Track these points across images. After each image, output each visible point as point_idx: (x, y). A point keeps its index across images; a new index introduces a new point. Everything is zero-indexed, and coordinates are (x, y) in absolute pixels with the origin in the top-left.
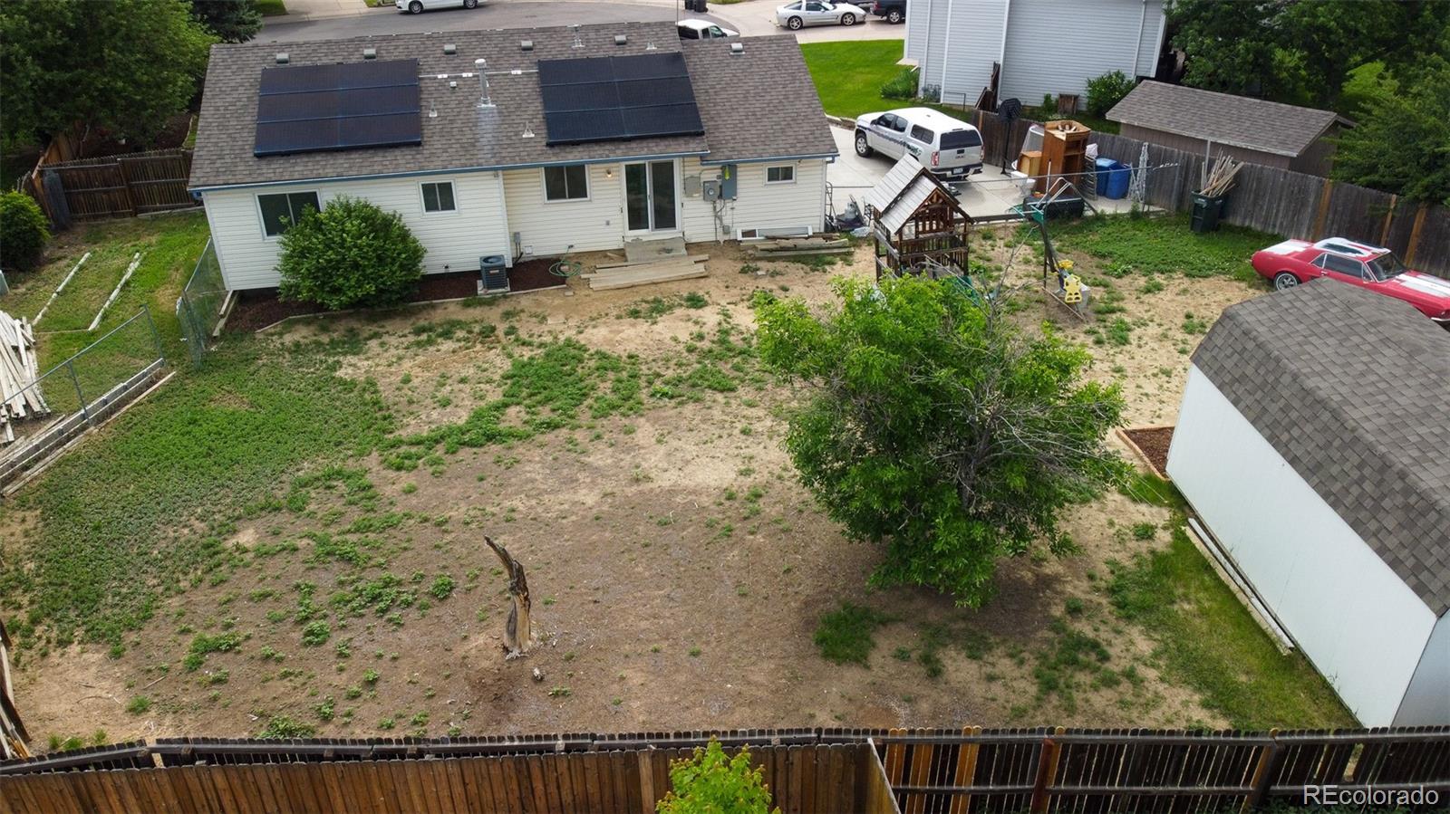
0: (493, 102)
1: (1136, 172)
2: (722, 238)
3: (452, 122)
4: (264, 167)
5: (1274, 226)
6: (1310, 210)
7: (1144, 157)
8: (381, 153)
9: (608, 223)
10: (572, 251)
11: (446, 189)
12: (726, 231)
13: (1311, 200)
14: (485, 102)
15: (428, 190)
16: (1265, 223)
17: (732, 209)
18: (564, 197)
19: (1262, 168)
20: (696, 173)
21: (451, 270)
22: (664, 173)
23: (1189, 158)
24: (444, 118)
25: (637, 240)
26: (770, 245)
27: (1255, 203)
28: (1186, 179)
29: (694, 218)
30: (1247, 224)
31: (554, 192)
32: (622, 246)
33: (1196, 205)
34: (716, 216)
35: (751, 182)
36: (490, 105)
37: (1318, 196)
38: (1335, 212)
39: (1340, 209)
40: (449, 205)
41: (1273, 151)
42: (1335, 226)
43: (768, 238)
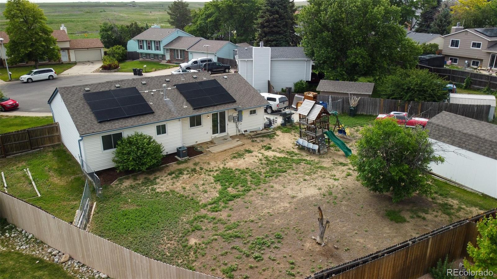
0: (168, 98)
1: (329, 104)
2: (238, 134)
3: (159, 105)
4: (103, 125)
5: (369, 113)
6: (378, 107)
7: (330, 100)
8: (142, 117)
9: (207, 133)
10: (197, 143)
11: (164, 127)
12: (239, 131)
13: (378, 104)
14: (166, 98)
15: (158, 127)
16: (367, 112)
17: (241, 124)
18: (195, 126)
19: (364, 98)
20: (231, 114)
21: (168, 153)
22: (223, 115)
23: (344, 98)
24: (155, 104)
25: (215, 138)
26: (252, 134)
27: (363, 108)
28: (343, 104)
29: (231, 128)
30: (362, 113)
31: (192, 125)
32: (211, 140)
33: (351, 109)
34: (237, 127)
35: (246, 115)
36: (167, 99)
37: (380, 103)
38: (385, 107)
39: (386, 106)
40: (164, 132)
41: (365, 93)
42: (386, 110)
43: (251, 132)
